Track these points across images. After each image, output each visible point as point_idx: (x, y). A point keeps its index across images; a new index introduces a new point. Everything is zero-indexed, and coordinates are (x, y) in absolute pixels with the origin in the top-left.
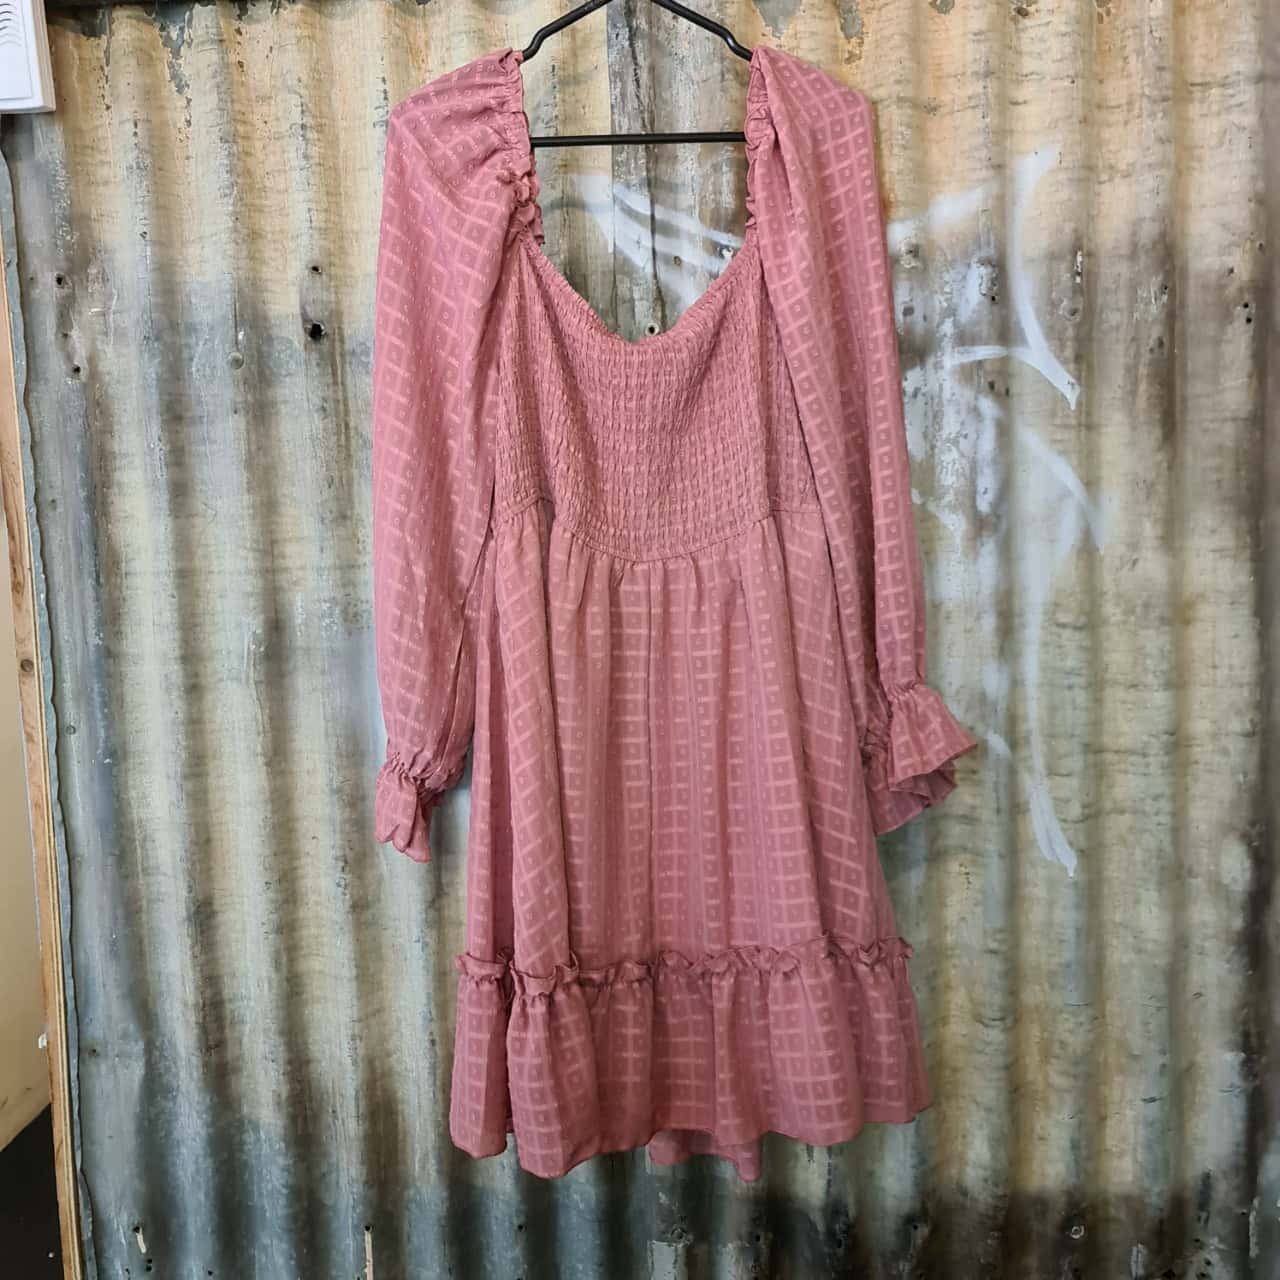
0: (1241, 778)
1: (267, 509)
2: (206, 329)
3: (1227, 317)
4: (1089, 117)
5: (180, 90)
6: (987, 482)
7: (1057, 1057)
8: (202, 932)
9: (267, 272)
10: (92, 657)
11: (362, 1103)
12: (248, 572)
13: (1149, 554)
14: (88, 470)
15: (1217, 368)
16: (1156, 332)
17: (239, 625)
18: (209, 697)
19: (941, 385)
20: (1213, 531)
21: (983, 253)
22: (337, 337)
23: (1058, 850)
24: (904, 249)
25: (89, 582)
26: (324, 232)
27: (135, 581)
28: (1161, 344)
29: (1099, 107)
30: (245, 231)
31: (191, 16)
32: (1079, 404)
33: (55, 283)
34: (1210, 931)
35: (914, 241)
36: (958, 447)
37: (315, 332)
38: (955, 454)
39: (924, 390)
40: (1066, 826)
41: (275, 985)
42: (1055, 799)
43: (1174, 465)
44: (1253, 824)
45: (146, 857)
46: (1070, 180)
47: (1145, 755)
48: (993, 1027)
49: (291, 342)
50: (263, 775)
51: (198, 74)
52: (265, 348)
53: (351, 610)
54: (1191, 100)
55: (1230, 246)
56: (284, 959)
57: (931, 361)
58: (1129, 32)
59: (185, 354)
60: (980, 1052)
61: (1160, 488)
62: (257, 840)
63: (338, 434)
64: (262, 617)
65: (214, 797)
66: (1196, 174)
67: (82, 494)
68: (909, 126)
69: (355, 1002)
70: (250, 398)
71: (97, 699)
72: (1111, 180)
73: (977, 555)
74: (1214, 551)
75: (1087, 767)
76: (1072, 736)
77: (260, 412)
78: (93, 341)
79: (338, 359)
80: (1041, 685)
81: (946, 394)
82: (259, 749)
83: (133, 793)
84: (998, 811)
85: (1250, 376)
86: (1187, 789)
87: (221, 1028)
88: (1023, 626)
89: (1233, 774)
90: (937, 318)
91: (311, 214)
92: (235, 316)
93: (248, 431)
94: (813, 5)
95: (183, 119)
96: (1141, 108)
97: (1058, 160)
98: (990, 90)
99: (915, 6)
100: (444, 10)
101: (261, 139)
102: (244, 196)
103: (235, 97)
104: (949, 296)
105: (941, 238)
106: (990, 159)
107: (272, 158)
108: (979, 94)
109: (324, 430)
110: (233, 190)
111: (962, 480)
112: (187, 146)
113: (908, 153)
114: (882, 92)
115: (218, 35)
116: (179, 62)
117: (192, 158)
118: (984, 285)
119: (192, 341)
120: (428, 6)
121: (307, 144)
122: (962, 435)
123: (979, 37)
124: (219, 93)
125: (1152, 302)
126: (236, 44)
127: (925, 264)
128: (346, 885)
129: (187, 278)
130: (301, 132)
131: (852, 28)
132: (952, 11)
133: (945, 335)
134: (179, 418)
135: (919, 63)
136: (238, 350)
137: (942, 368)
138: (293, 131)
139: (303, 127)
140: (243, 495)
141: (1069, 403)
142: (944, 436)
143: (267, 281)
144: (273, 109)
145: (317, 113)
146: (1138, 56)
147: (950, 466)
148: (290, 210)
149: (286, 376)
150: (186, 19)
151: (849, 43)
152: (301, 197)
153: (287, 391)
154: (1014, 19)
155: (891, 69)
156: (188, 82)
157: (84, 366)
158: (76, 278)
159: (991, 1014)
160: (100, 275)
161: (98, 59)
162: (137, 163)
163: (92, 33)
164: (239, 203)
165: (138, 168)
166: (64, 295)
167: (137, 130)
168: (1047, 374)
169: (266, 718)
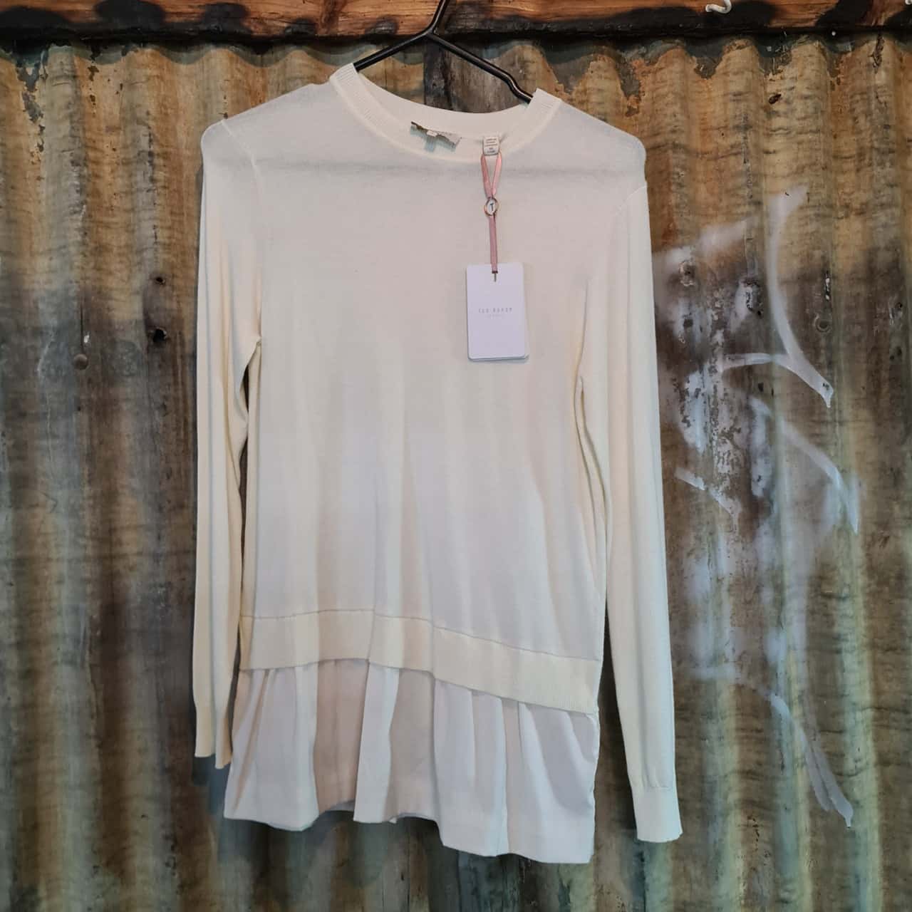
1: (108, 499)
2: (51, 332)
4: (828, 166)
5: (34, 119)
6: (761, 469)
9: (112, 282)
12: (86, 559)
16: (895, 342)
17: (76, 610)
18: (44, 681)
19: (715, 387)
21: (749, 275)
22: (178, 341)
23: (835, 802)
24: (682, 270)
26: (168, 247)
28: (899, 352)
29: (836, 157)
30: (92, 245)
31: (47, 55)
32: (833, 403)
35: (691, 264)
36: (732, 440)
37: (157, 337)
38: (728, 446)
39: (703, 391)
40: (841, 777)
42: (828, 753)
46: (817, 215)
47: (905, 712)
49: (134, 345)
50: (96, 757)
51: (52, 104)
52: (108, 351)
54: (909, 153)
57: (707, 366)
58: (858, 97)
59: (31, 354)
63: (177, 429)
64: (98, 603)
68: (683, 168)
70: (93, 396)
72: (847, 216)
73: (754, 536)
75: (856, 724)
76: (842, 695)
77: (103, 411)
79: (179, 361)
80: (810, 649)
81: (720, 394)
82: (92, 731)
84: (783, 766)
90: (709, 329)
91: (157, 229)
92: (82, 321)
93: (91, 427)
94: (599, 68)
95: (36, 145)
96: (871, 159)
97: (807, 199)
98: (749, 140)
99: (683, 71)
100: (280, 59)
101: (109, 164)
102: (93, 214)
103: (86, 126)
104: (719, 311)
105: (711, 263)
106: (752, 196)
107: (120, 181)
108: (740, 144)
109: (165, 425)
110: (82, 208)
111: (737, 469)
112: (39, 169)
113: (684, 190)
114: (659, 140)
115: (73, 71)
116: (34, 94)
117: (43, 179)
118: (751, 300)
119: (39, 343)
120: (266, 56)
121: (153, 169)
122: (735, 429)
123: (741, 97)
124: (72, 122)
125: (889, 316)
126: (89, 81)
127: (699, 284)
128: (175, 864)
129: (36, 286)
130: (149, 159)
131: (630, 86)
132: (714, 77)
133: (717, 344)
134: (23, 415)
135: (689, 117)
136: (83, 352)
137: (716, 371)
138: (141, 157)
139: (151, 154)
140: (84, 487)
141: (825, 403)
142: (720, 431)
143: (111, 289)
144: (121, 138)
145: (163, 142)
146: (866, 116)
147: (726, 456)
148: (136, 227)
149: (127, 376)
150: (42, 58)
151: (628, 99)
152: (147, 215)
153: (129, 390)
154: (764, 85)
155: (667, 120)
156: (42, 112)
164: (87, 219)
168: (804, 378)
169: (99, 700)
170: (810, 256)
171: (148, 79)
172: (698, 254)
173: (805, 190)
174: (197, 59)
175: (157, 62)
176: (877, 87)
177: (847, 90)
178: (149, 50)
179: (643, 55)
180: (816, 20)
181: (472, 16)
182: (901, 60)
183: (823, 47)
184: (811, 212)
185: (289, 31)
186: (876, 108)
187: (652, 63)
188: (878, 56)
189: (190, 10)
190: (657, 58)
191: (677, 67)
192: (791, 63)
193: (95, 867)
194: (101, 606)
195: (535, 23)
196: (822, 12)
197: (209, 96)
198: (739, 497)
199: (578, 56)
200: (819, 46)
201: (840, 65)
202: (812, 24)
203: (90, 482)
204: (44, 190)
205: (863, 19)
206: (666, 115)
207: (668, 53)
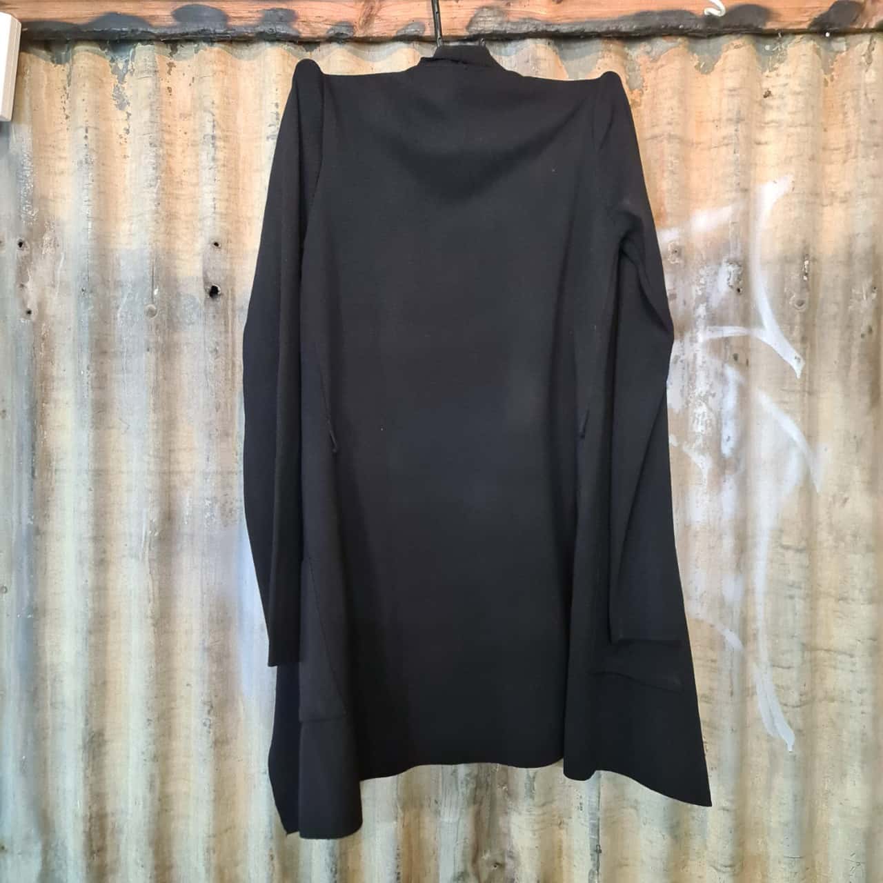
1: (168, 426)
2: (129, 285)
4: (816, 156)
5: (122, 107)
6: (729, 431)
8: (94, 758)
9: (179, 245)
10: (24, 533)
12: (150, 473)
13: (857, 495)
14: (31, 389)
16: (867, 321)
17: (140, 514)
18: (113, 570)
19: (695, 356)
21: (732, 256)
22: (230, 297)
23: (779, 728)
24: (669, 249)
25: (26, 476)
26: (225, 216)
27: (62, 476)
28: (870, 330)
29: (824, 149)
30: (164, 213)
31: (134, 52)
32: (803, 374)
33: (18, 246)
35: (678, 243)
36: (707, 404)
37: (214, 292)
38: (702, 409)
39: (681, 359)
40: (785, 708)
41: (148, 803)
42: (777, 686)
43: (879, 425)
45: (54, 694)
46: (800, 202)
47: (852, 656)
48: (724, 872)
49: (193, 298)
50: (151, 633)
51: (137, 95)
52: (174, 302)
53: (228, 507)
56: (157, 783)
57: (688, 336)
58: (849, 94)
59: (113, 304)
61: (868, 443)
62: (142, 685)
63: (226, 370)
64: (156, 510)
65: (112, 648)
67: (26, 407)
68: (677, 157)
69: (211, 820)
70: (160, 339)
71: (25, 567)
72: (831, 204)
73: (720, 490)
75: (804, 662)
76: (793, 636)
77: (167, 352)
79: (230, 313)
80: (767, 593)
81: (699, 361)
82: (149, 613)
83: (48, 643)
84: (732, 694)
87: (103, 836)
88: (755, 546)
90: (692, 303)
91: (216, 202)
92: (153, 276)
93: (157, 365)
94: (606, 64)
95: (124, 128)
96: (856, 151)
97: (792, 186)
98: (740, 132)
99: (684, 69)
100: (326, 56)
101: (181, 145)
102: (166, 187)
103: (163, 113)
104: (703, 287)
106: (739, 184)
107: (188, 160)
108: (731, 135)
109: (216, 367)
110: (157, 182)
111: (709, 429)
112: (125, 148)
113: (676, 177)
114: (657, 130)
115: (154, 67)
116: (123, 86)
117: (128, 157)
118: (731, 279)
119: (119, 294)
120: (314, 53)
121: (215, 150)
122: (711, 394)
123: (733, 93)
124: (152, 110)
125: (863, 298)
126: (167, 74)
127: (686, 261)
128: (210, 725)
129: (118, 246)
130: (212, 141)
131: (635, 83)
132: (712, 73)
133: (699, 317)
134: (104, 353)
135: (686, 110)
136: (153, 303)
137: (696, 342)
138: (206, 140)
139: (214, 137)
140: (150, 413)
141: (795, 373)
142: (697, 394)
143: (178, 251)
144: (192, 122)
145: (224, 127)
146: (855, 112)
147: (700, 418)
148: (200, 199)
149: (189, 325)
150: (130, 55)
151: (632, 93)
152: (208, 189)
153: (189, 336)
154: (760, 81)
155: (665, 114)
156: (129, 101)
157: (34, 310)
158: (33, 243)
159: (721, 862)
160: (52, 242)
161: (62, 81)
162: (86, 159)
163: (59, 61)
164: (161, 192)
165: (87, 163)
166: (23, 255)
167: (87, 135)
168: (779, 351)
169: (156, 588)
170: (791, 240)
171: (214, 74)
172: (686, 235)
173: (791, 178)
174: (255, 56)
175: (223, 59)
176: (865, 84)
177: (840, 86)
178: (216, 48)
179: (648, 53)
180: (809, 23)
181: (490, 19)
183: (818, 47)
185: (332, 32)
186: (865, 104)
187: (655, 60)
188: (869, 57)
189: (250, 15)
190: (660, 56)
191: (677, 64)
192: (786, 61)
193: (148, 720)
194: (160, 513)
195: (547, 25)
196: (816, 15)
197: (264, 88)
198: (710, 455)
199: (588, 54)
200: (814, 45)
201: (835, 63)
202: (804, 26)
203: (154, 410)
204: (129, 167)
205: (854, 21)
206: (664, 108)
207: (670, 51)
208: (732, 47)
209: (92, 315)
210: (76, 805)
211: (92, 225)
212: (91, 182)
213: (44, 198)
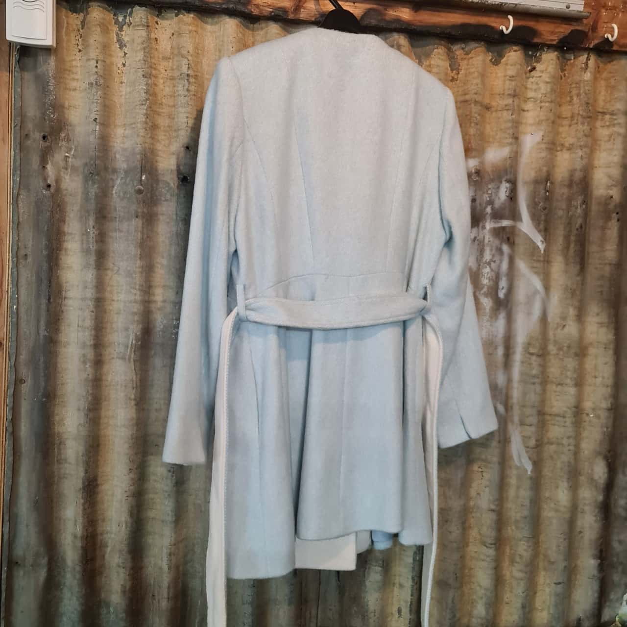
0: (605, 429)
1: (149, 269)
2: (122, 172)
3: (608, 218)
4: (555, 121)
5: (121, 48)
6: (503, 283)
7: (518, 563)
8: (90, 496)
9: (159, 147)
10: (42, 342)
11: (172, 590)
12: (135, 302)
13: (571, 323)
14: (49, 240)
15: (603, 240)
16: (580, 221)
17: (127, 329)
18: (106, 368)
19: (484, 237)
20: (598, 314)
21: (508, 177)
23: (523, 461)
24: (473, 171)
25: (44, 301)
26: (193, 129)
27: (70, 302)
28: (581, 227)
29: (559, 117)
30: (150, 124)
31: (132, 11)
32: (544, 251)
33: (42, 139)
34: (587, 502)
35: (478, 168)
36: (490, 267)
37: (184, 180)
38: (487, 270)
39: (478, 238)
40: (528, 449)
41: (129, 525)
42: (523, 436)
43: (583, 283)
44: (609, 452)
45: (59, 454)
46: (546, 148)
47: (564, 417)
48: (491, 548)
49: (169, 184)
50: (134, 410)
51: (133, 41)
52: (155, 185)
54: (597, 119)
55: (612, 186)
56: (135, 511)
57: (481, 225)
58: (574, 85)
59: (111, 183)
60: (483, 560)
61: (578, 293)
62: (126, 446)
64: (140, 326)
65: (103, 421)
66: (598, 152)
67: (45, 253)
68: (479, 115)
69: (173, 535)
70: (145, 210)
71: (42, 365)
72: (561, 150)
73: (496, 319)
74: (598, 323)
75: (539, 422)
76: (533, 407)
77: (149, 219)
78: (59, 171)
80: (520, 382)
81: (486, 241)
82: (133, 397)
83: (57, 418)
85: (618, 245)
86: (580, 434)
87: (94, 550)
88: (514, 353)
89: (602, 427)
90: (484, 205)
91: (188, 119)
92: (142, 166)
93: (143, 228)
94: (439, 53)
95: (121, 63)
96: (577, 120)
97: (542, 138)
98: (515, 103)
99: (484, 61)
100: (265, 28)
101: (163, 78)
102: (152, 106)
103: (152, 55)
104: (490, 195)
105: (488, 168)
106: (513, 134)
107: (167, 89)
108: (510, 104)
110: (147, 102)
111: (491, 283)
112: (122, 77)
113: (478, 127)
114: (468, 97)
115: (147, 23)
116: (122, 33)
117: (124, 83)
118: (508, 192)
119: (115, 177)
120: (256, 26)
121: (189, 84)
122: (493, 261)
123: (512, 78)
124: (144, 53)
125: (578, 207)
126: (155, 29)
127: (481, 180)
129: (115, 144)
130: (187, 78)
131: (454, 66)
132: (499, 65)
133: (487, 213)
134: (104, 217)
135: (484, 86)
136: (141, 185)
137: (485, 228)
138: (182, 76)
139: (188, 75)
140: (137, 261)
141: (541, 251)
142: (484, 261)
143: (160, 150)
144: (170, 64)
145: (196, 70)
146: (578, 96)
147: (486, 275)
148: (176, 116)
149: (164, 201)
150: (129, 12)
151: (452, 72)
152: (182, 110)
153: (164, 209)
155: (473, 87)
156: (126, 44)
157: (53, 184)
158: (53, 138)
159: (490, 542)
160: (66, 137)
161: (77, 25)
162: (96, 82)
163: (75, 11)
164: (149, 109)
165: (96, 84)
166: (46, 145)
167: (98, 65)
168: (531, 236)
169: (138, 380)
170: (540, 170)
171: (190, 32)
172: (482, 163)
173: (541, 133)
174: (217, 23)
175: (196, 23)
176: (585, 81)
177: (569, 80)
178: (192, 15)
179: (463, 49)
180: (557, 41)
181: (374, 17)
182: (599, 67)
183: (559, 55)
184: (543, 146)
185: (273, 14)
186: (583, 92)
187: (467, 54)
188: (587, 64)
190: (471, 52)
191: (481, 57)
192: (541, 62)
193: (130, 469)
194: (142, 329)
195: (408, 25)
196: (561, 36)
197: (222, 45)
198: (491, 297)
199: (428, 45)
200: (557, 54)
201: (567, 66)
202: (555, 43)
203: (140, 258)
204: (124, 90)
205: (582, 43)
206: (472, 84)
207: (477, 49)
208: (512, 51)
209: (97, 191)
210: (76, 529)
211: (99, 129)
212: (99, 98)
213: (63, 107)
